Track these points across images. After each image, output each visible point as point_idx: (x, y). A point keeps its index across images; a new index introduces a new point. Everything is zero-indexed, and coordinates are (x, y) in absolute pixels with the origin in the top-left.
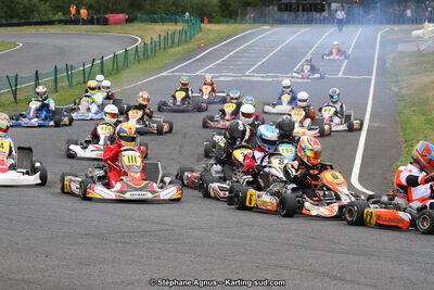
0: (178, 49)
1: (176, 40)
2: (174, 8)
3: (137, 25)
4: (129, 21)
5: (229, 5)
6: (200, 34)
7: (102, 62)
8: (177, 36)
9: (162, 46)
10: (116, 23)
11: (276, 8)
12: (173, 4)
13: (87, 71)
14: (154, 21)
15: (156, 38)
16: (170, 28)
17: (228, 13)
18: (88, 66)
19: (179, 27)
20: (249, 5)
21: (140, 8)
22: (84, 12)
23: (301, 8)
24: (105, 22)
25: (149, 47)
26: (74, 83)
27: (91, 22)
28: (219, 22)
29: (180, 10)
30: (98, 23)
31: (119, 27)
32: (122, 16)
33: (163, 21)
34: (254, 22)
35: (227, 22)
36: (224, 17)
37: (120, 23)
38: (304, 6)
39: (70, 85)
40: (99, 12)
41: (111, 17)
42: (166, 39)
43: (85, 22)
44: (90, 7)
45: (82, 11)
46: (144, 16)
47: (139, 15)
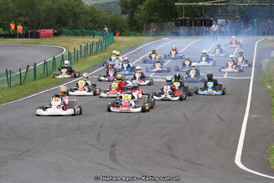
0: (96, 57)
1: (94, 50)
2: (92, 24)
3: (63, 38)
4: (55, 35)
5: (136, 21)
6: (113, 45)
7: (35, 68)
8: (95, 46)
9: (83, 54)
10: (46, 37)
11: (173, 24)
12: (91, 21)
13: (23, 75)
14: (76, 35)
15: (78, 48)
16: (89, 40)
17: (136, 27)
18: (24, 71)
19: (97, 39)
20: (152, 21)
21: (65, 24)
22: (20, 28)
23: (193, 23)
24: (37, 36)
25: (73, 55)
26: (12, 85)
27: (26, 36)
28: (128, 35)
29: (97, 25)
30: (32, 37)
31: (48, 39)
32: (50, 31)
33: (83, 34)
34: (156, 35)
35: (135, 35)
36: (133, 31)
37: (49, 37)
38: (195, 21)
39: (10, 87)
40: (33, 28)
41: (42, 32)
42: (86, 48)
43: (21, 36)
44: (24, 24)
45: (18, 27)
46: (68, 31)
47: (64, 30)
